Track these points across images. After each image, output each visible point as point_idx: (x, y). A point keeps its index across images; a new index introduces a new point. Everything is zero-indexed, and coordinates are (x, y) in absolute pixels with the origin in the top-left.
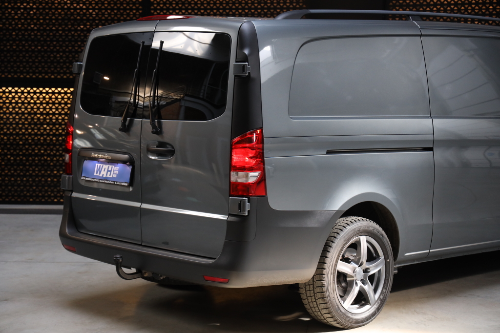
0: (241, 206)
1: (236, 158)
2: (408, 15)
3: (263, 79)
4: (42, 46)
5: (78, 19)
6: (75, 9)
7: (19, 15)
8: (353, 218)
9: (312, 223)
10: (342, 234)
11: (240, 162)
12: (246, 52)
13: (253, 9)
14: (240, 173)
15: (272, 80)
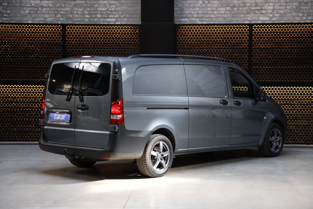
0: (115, 128)
1: (112, 110)
2: (179, 56)
3: (123, 80)
4: (13, 65)
5: (31, 53)
6: (30, 48)
7: (2, 51)
8: (157, 134)
9: (141, 135)
10: (153, 140)
11: (115, 111)
12: (117, 70)
13: (115, 49)
14: (114, 116)
15: (127, 80)
